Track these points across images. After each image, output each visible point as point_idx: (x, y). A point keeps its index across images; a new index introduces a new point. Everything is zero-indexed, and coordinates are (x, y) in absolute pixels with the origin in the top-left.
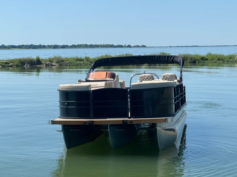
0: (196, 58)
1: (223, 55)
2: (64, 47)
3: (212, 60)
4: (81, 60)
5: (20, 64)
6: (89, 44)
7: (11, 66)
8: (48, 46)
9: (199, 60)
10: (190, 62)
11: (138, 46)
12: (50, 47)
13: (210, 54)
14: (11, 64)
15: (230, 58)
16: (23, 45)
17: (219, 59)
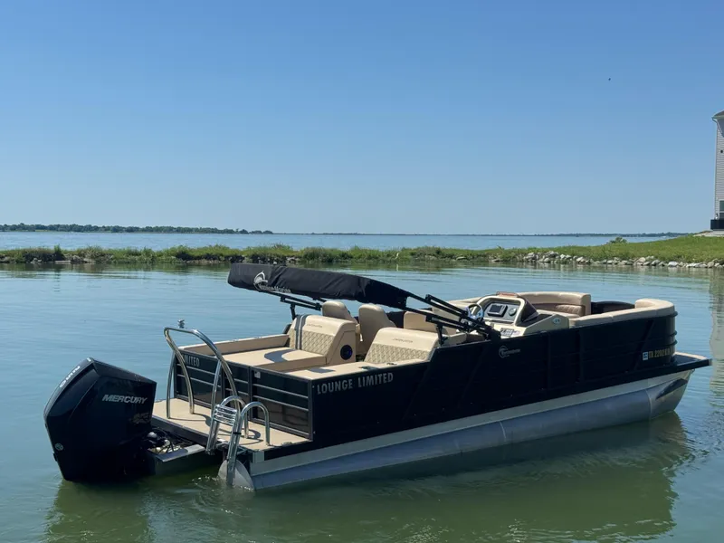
0: (333, 254)
1: (378, 251)
2: (131, 230)
3: (359, 257)
4: (136, 254)
5: (24, 259)
6: (176, 227)
7: (8, 262)
8: (104, 227)
9: (337, 258)
10: (322, 261)
11: (260, 232)
12: (106, 229)
13: (356, 249)
14: (6, 259)
15: (388, 256)
16: (58, 226)
17: (370, 258)
